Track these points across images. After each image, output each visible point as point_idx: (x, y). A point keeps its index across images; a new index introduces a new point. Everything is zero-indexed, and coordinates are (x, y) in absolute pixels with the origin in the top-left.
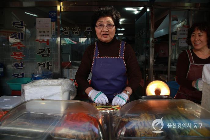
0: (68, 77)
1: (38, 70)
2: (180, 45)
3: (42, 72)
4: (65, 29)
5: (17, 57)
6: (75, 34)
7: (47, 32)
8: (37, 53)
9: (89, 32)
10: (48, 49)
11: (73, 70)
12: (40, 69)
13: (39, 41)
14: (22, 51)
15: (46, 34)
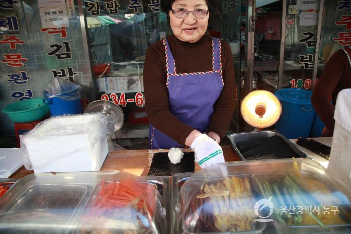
0: (107, 91)
1: (54, 85)
2: (301, 24)
3: (61, 87)
4: (92, 5)
5: (13, 63)
6: (112, 13)
7: (60, 12)
8: (48, 54)
9: (136, 7)
10: (67, 44)
11: (114, 77)
12: (56, 83)
13: (48, 31)
14: (20, 52)
15: (58, 16)
